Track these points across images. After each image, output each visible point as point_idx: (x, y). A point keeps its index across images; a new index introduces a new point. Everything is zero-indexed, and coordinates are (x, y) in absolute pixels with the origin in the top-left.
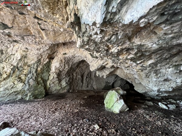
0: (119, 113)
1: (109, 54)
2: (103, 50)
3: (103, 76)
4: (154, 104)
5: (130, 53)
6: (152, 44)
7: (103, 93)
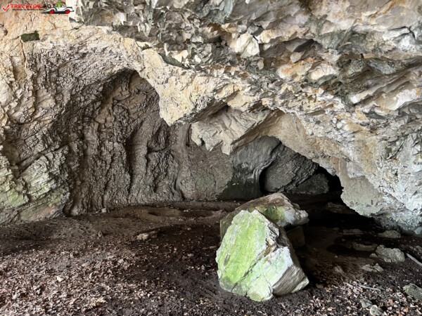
0: (269, 298)
1: (230, 58)
2: (200, 39)
3: (218, 147)
4: (406, 257)
5: (321, 60)
6: (397, 34)
7: (219, 213)
